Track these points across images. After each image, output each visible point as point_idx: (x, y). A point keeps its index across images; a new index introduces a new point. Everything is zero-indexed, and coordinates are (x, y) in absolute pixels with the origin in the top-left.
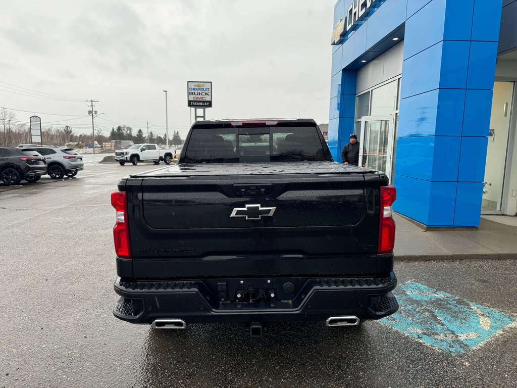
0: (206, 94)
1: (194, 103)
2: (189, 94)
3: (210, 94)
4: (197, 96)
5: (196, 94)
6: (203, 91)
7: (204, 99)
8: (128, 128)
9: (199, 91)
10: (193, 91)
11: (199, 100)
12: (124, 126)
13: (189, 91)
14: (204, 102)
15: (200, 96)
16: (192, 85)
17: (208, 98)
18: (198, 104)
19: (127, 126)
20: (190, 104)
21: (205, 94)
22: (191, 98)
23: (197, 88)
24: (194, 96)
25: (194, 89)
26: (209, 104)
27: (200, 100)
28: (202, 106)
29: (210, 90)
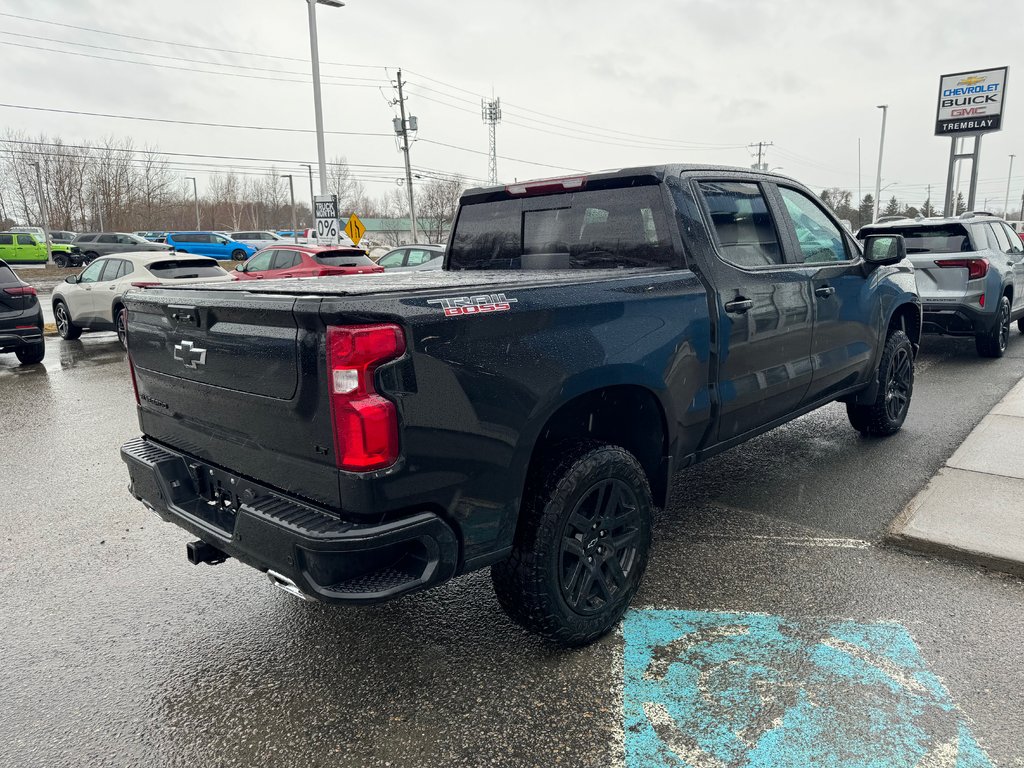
0: (987, 98)
1: (951, 126)
2: (941, 104)
3: (998, 98)
4: (963, 107)
5: (960, 102)
6: (981, 94)
7: (981, 112)
8: (844, 193)
9: (967, 96)
10: (953, 97)
11: (966, 116)
12: (836, 190)
13: (943, 98)
14: (979, 119)
15: (968, 107)
16: (951, 85)
17: (991, 109)
18: (963, 126)
19: (842, 190)
20: (941, 128)
21: (984, 99)
22: (946, 114)
23: (965, 87)
24: (954, 107)
25: (956, 92)
26: (995, 123)
27: (970, 115)
28: (974, 129)
29: (1000, 88)
